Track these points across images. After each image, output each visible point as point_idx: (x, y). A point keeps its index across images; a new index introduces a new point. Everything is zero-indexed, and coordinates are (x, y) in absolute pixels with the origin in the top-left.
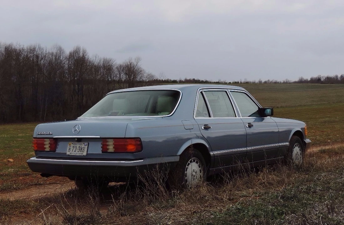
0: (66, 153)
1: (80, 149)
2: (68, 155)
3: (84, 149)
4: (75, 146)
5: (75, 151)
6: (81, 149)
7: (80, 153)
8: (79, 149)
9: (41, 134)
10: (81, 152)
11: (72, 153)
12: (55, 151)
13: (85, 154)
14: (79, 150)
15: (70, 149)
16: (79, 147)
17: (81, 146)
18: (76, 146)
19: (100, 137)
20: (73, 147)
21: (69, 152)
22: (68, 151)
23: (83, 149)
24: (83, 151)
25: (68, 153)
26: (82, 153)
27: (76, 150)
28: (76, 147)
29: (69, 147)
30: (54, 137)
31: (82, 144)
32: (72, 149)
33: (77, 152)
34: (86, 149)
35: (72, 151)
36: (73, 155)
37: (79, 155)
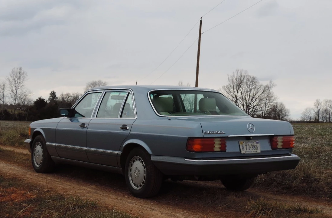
0: (241, 152)
2: (244, 154)
3: (257, 147)
4: (247, 144)
5: (249, 150)
6: (254, 147)
7: (254, 150)
8: (252, 147)
9: (209, 134)
13: (259, 151)
16: (252, 145)
17: (253, 144)
19: (273, 135)
20: (246, 145)
22: (243, 150)
23: (256, 147)
25: (243, 152)
26: (256, 150)
28: (249, 145)
29: (242, 146)
30: (229, 136)
31: (253, 142)
32: (245, 147)
33: (251, 150)
34: (259, 147)
35: (247, 150)
36: (248, 153)
37: (254, 153)
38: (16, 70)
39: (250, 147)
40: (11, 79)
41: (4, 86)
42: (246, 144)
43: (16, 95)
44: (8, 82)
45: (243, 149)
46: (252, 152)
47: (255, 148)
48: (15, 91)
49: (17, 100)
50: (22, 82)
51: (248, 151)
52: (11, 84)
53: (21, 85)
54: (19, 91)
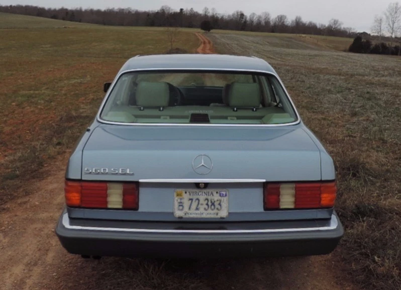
0: (172, 214)
1: (210, 204)
3: (220, 204)
4: (195, 197)
5: (197, 209)
6: (213, 204)
7: (210, 211)
8: (207, 204)
9: (97, 173)
10: (212, 210)
11: (190, 212)
12: (136, 208)
13: (224, 214)
14: (206, 207)
15: (181, 204)
16: (207, 199)
17: (209, 198)
18: (198, 197)
19: (264, 181)
20: (191, 200)
21: (182, 210)
22: (179, 209)
23: (216, 204)
24: (219, 207)
25: (178, 213)
26: (215, 211)
27: (200, 206)
28: (198, 199)
29: (179, 201)
30: (141, 181)
31: (212, 193)
32: (186, 203)
33: (202, 210)
34: (225, 205)
35: (190, 208)
36: (192, 216)
37: (208, 216)
38: (392, 5)
39: (202, 204)
40: (388, 14)
41: (381, 20)
42: (191, 197)
43: (393, 28)
44: (384, 17)
45: (181, 208)
46: (204, 216)
47: (213, 207)
48: (392, 25)
49: (393, 33)
50: (399, 16)
51: (193, 210)
52: (387, 18)
53: (398, 19)
54: (396, 25)
